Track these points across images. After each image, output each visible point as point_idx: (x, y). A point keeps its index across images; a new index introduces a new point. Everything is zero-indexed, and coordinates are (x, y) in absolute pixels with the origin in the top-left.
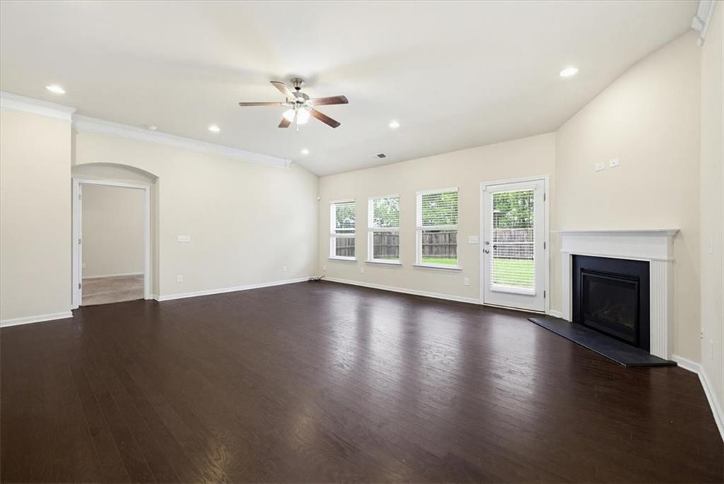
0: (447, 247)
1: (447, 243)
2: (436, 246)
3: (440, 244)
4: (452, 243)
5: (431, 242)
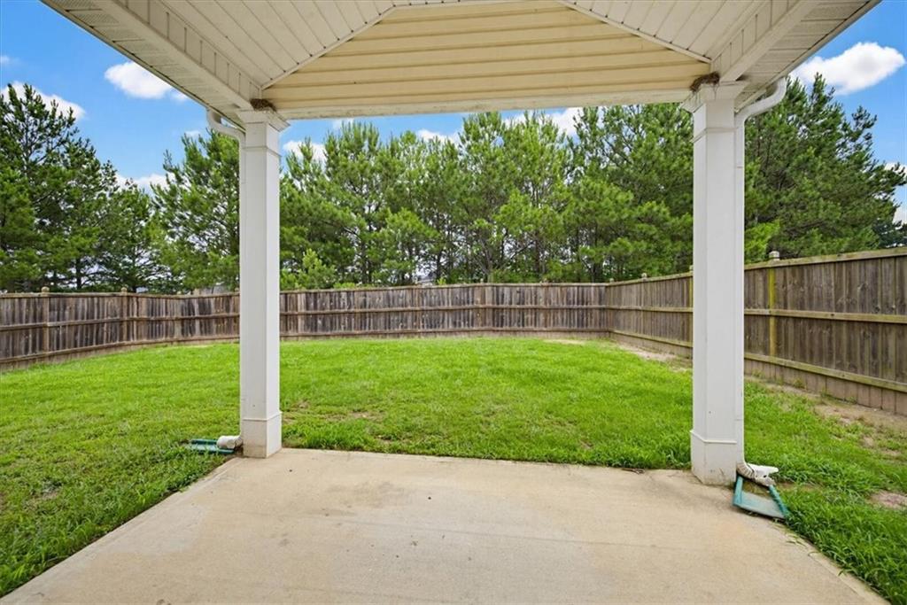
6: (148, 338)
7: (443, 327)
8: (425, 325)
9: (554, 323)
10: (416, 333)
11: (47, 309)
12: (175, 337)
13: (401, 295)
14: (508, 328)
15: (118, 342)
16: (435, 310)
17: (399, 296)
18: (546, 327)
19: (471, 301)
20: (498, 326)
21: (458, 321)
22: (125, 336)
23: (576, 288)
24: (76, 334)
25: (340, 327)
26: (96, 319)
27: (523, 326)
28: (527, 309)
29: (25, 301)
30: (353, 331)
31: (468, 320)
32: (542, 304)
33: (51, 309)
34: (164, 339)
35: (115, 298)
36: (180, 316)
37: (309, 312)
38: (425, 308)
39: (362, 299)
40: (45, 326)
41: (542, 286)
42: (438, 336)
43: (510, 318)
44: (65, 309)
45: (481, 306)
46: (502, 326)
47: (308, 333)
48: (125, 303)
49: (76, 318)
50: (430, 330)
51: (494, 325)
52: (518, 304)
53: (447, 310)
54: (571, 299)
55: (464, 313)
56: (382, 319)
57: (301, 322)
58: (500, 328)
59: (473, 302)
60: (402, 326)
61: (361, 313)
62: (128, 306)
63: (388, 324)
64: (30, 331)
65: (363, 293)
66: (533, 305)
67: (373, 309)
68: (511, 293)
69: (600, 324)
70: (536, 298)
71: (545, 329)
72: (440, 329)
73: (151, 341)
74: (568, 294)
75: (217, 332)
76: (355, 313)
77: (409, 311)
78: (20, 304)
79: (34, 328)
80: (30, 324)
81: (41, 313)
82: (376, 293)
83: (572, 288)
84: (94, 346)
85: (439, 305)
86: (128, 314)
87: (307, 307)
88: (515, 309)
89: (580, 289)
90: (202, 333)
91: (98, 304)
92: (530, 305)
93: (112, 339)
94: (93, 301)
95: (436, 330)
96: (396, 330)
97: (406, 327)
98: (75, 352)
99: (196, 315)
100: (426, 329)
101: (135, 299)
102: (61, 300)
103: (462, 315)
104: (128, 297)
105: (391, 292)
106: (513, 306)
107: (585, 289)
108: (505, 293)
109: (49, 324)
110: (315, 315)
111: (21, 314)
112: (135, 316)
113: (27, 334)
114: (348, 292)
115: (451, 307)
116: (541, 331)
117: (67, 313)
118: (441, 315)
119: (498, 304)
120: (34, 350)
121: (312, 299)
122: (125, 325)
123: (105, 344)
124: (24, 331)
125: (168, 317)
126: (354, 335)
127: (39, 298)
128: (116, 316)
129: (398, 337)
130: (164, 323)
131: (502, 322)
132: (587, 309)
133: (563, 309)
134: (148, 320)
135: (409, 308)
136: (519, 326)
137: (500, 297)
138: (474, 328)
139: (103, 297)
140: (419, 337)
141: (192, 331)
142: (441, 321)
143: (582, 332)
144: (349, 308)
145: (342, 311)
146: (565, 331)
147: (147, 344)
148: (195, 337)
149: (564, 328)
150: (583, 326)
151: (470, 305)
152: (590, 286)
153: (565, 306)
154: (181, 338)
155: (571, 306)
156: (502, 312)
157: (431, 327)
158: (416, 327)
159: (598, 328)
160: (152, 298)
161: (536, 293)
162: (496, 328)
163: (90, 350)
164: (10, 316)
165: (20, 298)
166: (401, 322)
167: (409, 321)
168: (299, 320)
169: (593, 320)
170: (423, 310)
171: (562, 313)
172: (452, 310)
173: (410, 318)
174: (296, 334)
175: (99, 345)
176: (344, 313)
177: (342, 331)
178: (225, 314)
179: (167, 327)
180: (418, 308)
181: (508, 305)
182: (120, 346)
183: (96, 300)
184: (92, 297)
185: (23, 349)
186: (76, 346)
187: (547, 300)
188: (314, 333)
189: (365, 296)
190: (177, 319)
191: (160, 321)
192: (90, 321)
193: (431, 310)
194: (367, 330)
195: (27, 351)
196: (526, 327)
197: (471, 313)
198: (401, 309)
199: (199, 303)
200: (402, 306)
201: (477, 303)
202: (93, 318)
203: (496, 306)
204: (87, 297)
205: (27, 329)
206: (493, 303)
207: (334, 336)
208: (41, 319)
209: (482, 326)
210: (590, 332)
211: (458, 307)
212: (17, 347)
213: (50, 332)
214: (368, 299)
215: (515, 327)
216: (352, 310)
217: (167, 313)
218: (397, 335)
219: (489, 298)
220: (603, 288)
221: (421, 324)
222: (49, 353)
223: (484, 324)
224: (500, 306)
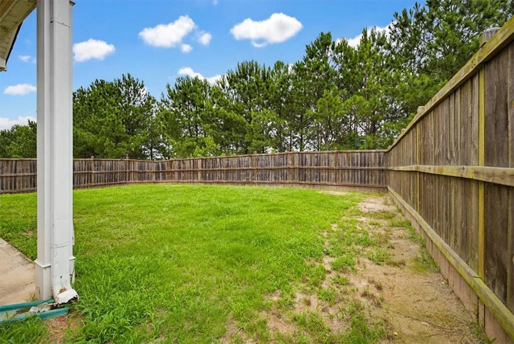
0: (192, 172)
1: (192, 169)
2: (183, 172)
3: (187, 169)
4: (195, 169)
5: (180, 168)
6: (139, 180)
7: (269, 180)
8: (259, 178)
9: (342, 180)
10: (253, 183)
11: (93, 165)
12: (153, 180)
13: (246, 160)
14: (309, 182)
15: (124, 181)
16: (264, 169)
17: (245, 161)
18: (336, 182)
19: (285, 163)
20: (302, 180)
21: (277, 176)
22: (127, 179)
23: (359, 154)
24: (105, 176)
25: (216, 179)
26: (114, 170)
27: (320, 180)
28: (322, 169)
29: (84, 162)
30: (223, 181)
31: (284, 176)
32: (333, 166)
33: (95, 166)
34: (147, 181)
35: (123, 162)
36: (155, 171)
37: (203, 169)
38: (258, 168)
39: (226, 162)
40: (92, 173)
41: (333, 153)
42: (266, 185)
43: (311, 176)
44: (100, 166)
45: (292, 167)
46: (305, 181)
47: (202, 181)
48: (127, 164)
49: (105, 170)
50: (261, 181)
51: (300, 180)
52: (317, 165)
53: (271, 169)
54: (356, 162)
55: (281, 171)
56: (236, 174)
57: (199, 175)
58: (303, 182)
59: (286, 164)
60: (246, 179)
61: (226, 170)
62: (129, 165)
63: (239, 178)
64: (86, 174)
65: (227, 159)
66: (327, 167)
67: (232, 168)
68: (311, 158)
69: (379, 182)
70: (328, 161)
71: (335, 184)
72: (267, 182)
73: (140, 182)
74: (353, 159)
75: (168, 179)
76: (224, 170)
77: (250, 169)
78: (82, 163)
79: (88, 173)
80: (86, 171)
81: (91, 168)
82: (234, 159)
83: (356, 154)
84: (113, 182)
85: (267, 166)
86: (129, 169)
87: (202, 167)
88: (313, 169)
89: (363, 154)
90: (162, 179)
91: (115, 164)
92: (324, 167)
93: (121, 179)
94: (113, 162)
95: (265, 182)
96: (243, 181)
97: (249, 179)
98: (105, 185)
99: (161, 170)
100: (259, 181)
101: (132, 162)
102: (99, 162)
103: (280, 173)
104: (129, 161)
105: (240, 158)
106: (312, 167)
107: (367, 154)
108: (307, 158)
109: (93, 172)
110: (206, 171)
111: (82, 168)
112: (132, 170)
113: (85, 176)
114: (220, 158)
115: (273, 167)
116: (332, 185)
117: (101, 167)
118: (268, 173)
119: (302, 165)
120: (88, 183)
121: (204, 162)
122: (128, 173)
123: (118, 182)
124: (84, 175)
125: (149, 171)
126: (223, 183)
127: (90, 161)
128: (123, 169)
129: (245, 185)
130: (147, 173)
131: (305, 178)
132: (368, 170)
133: (348, 169)
134: (139, 172)
135: (250, 167)
136: (316, 181)
137: (304, 161)
138: (287, 182)
139: (117, 161)
140: (255, 185)
141: (159, 178)
142: (267, 176)
143: (365, 187)
144: (221, 167)
145: (217, 169)
146: (350, 186)
147: (138, 183)
148: (160, 181)
149: (350, 183)
150: (365, 183)
151: (285, 166)
152: (372, 152)
153: (351, 167)
154: (155, 181)
155: (355, 167)
156: (305, 171)
157: (262, 180)
158: (253, 179)
159: (377, 185)
160: (141, 162)
161: (328, 158)
162: (301, 182)
163: (112, 184)
164: (78, 168)
165: (82, 161)
166: (246, 176)
167: (250, 176)
168: (199, 173)
169: (373, 178)
170: (257, 169)
171: (349, 173)
172: (274, 169)
173: (250, 173)
174: (197, 181)
175: (116, 182)
176: (218, 170)
177: (217, 180)
178: (170, 170)
179: (148, 175)
180: (254, 168)
181: (309, 166)
182: (126, 183)
183: (114, 162)
184: (112, 161)
185: (83, 182)
186: (105, 182)
187: (337, 163)
188: (205, 181)
189: (228, 160)
190: (154, 172)
191: (145, 173)
192: (111, 171)
193: (262, 169)
194: (229, 181)
195: (85, 183)
196: (321, 182)
197: (285, 171)
198: (246, 168)
199: (162, 164)
200: (247, 167)
201: (289, 164)
202: (113, 170)
203: (301, 167)
204: (110, 161)
205: (85, 173)
206: (299, 165)
207: (214, 183)
208: (91, 170)
209: (292, 180)
210: (371, 187)
211: (277, 167)
212: (81, 181)
213: (94, 175)
214: (229, 162)
215: (314, 182)
216: (222, 168)
217: (148, 169)
218: (244, 184)
219: (296, 162)
220: (382, 154)
221: (257, 178)
222: (93, 184)
223: (293, 178)
224: (304, 167)
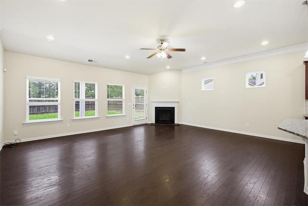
10: (50, 112)
60: (45, 111)
116: (90, 110)
158: (50, 110)
166: (44, 109)
221: (52, 109)
